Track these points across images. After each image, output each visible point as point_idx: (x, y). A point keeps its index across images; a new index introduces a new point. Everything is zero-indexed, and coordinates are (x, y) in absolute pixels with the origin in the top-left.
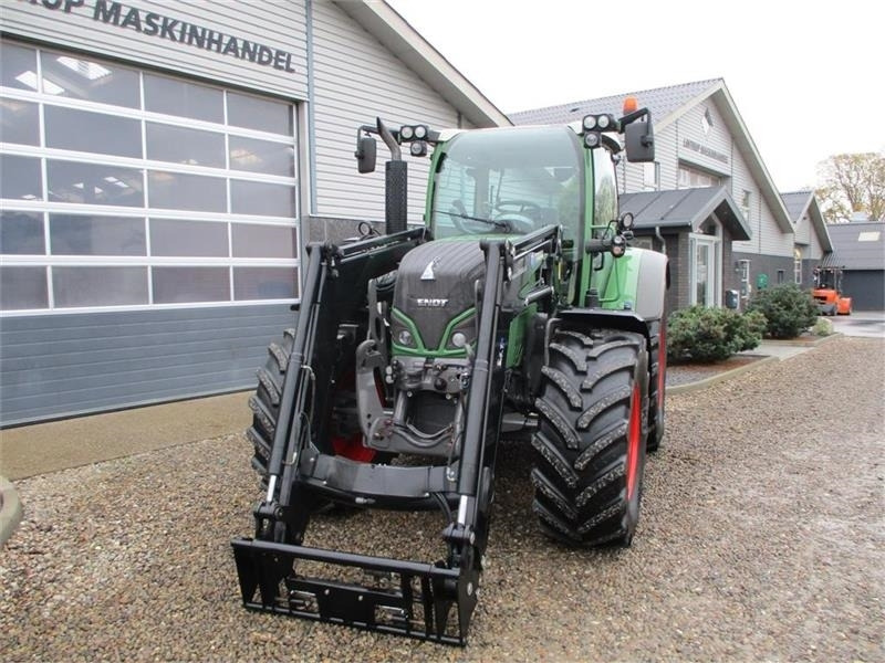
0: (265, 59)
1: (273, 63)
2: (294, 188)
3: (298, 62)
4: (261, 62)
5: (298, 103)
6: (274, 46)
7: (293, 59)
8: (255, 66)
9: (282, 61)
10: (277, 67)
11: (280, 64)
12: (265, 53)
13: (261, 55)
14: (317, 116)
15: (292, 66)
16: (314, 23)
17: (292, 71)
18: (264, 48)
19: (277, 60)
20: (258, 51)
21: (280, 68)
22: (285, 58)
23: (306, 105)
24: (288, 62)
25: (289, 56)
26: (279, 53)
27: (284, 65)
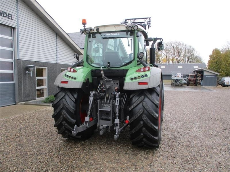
0: (5, 15)
1: (7, 17)
2: (12, 51)
3: (14, 17)
4: (4, 16)
5: (14, 28)
6: (8, 12)
7: (13, 16)
8: (2, 17)
9: (10, 16)
10: (8, 18)
11: (9, 17)
12: (5, 14)
13: (4, 14)
14: (19, 32)
15: (13, 18)
16: (19, 7)
17: (13, 19)
18: (5, 13)
19: (8, 16)
20: (3, 13)
21: (9, 18)
22: (11, 16)
23: (16, 29)
24: (12, 17)
25: (12, 15)
26: (9, 14)
27: (10, 18)
